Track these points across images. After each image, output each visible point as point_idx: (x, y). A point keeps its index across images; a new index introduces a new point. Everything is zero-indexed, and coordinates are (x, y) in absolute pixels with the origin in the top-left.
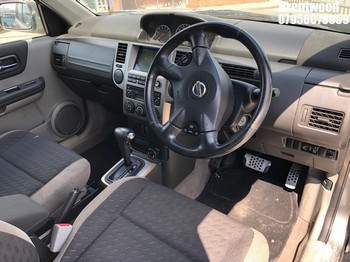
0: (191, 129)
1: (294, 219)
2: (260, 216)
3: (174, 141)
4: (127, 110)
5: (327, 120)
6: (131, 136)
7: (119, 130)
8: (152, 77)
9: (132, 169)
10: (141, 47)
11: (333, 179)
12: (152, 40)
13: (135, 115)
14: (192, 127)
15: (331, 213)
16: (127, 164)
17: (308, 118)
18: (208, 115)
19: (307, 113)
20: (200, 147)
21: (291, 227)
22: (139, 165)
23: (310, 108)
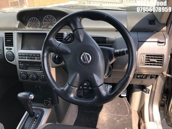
0: (85, 86)
1: (131, 112)
2: (114, 116)
3: (75, 97)
4: (23, 78)
5: (155, 60)
6: (32, 96)
7: (21, 95)
8: (45, 55)
9: (36, 118)
10: (23, 34)
11: (150, 88)
12: (27, 28)
13: (29, 80)
14: (85, 84)
15: (151, 105)
16: (31, 115)
17: (144, 61)
18: (96, 74)
19: (144, 58)
20: (96, 97)
21: (131, 117)
22: (40, 113)
23: (145, 55)
